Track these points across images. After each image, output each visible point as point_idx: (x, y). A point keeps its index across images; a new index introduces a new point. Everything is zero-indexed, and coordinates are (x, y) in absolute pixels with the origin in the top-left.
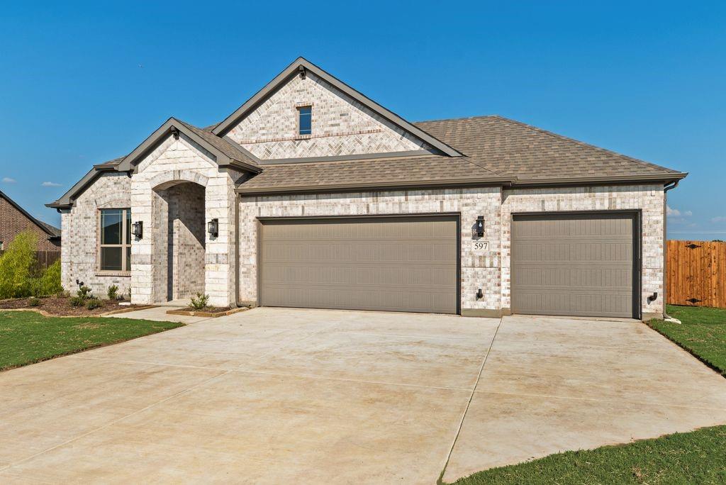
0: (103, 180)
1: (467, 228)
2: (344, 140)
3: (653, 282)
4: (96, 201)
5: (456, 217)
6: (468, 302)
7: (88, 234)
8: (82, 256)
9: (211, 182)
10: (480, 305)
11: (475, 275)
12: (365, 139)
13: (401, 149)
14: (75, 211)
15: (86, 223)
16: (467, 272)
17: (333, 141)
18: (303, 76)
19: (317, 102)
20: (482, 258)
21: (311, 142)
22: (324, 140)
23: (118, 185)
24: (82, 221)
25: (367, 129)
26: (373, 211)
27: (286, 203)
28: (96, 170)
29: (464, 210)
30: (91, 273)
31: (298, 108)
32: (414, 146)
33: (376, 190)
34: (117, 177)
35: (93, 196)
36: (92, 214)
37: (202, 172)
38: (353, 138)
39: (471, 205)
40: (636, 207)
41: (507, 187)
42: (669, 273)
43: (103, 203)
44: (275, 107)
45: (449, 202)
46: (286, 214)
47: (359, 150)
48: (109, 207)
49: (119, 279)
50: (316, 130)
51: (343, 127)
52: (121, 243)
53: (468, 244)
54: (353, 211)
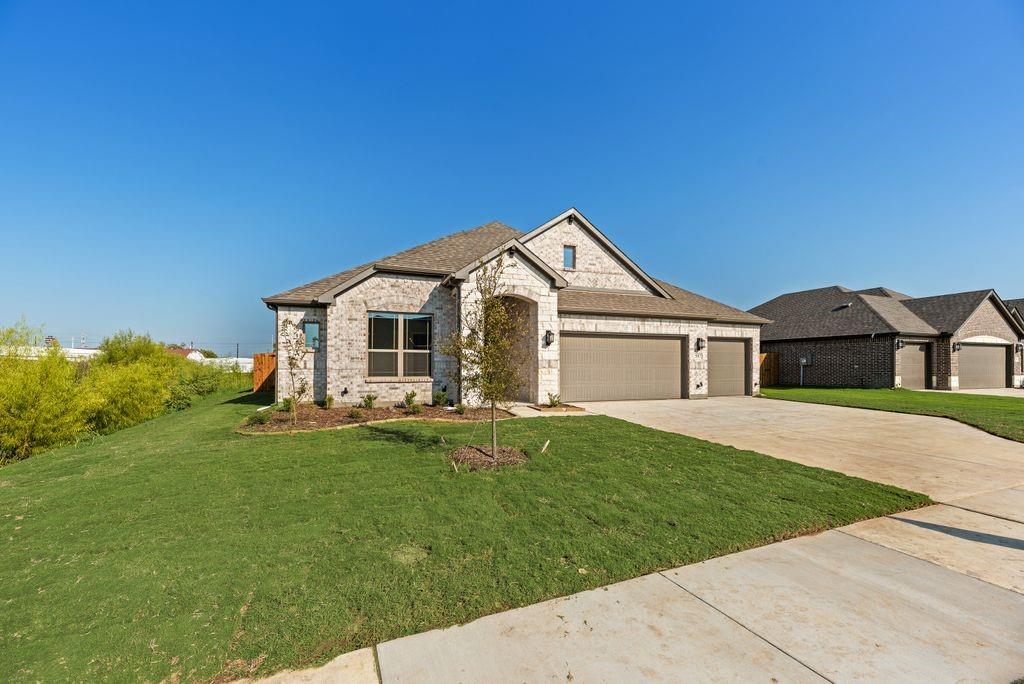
0: (376, 280)
1: (692, 345)
2: (598, 276)
3: (756, 377)
4: (365, 303)
5: (684, 339)
6: (692, 390)
7: (354, 337)
8: (346, 362)
9: (542, 299)
10: (698, 392)
11: (696, 374)
12: (612, 278)
13: (635, 289)
14: (334, 311)
15: (350, 325)
16: (692, 372)
17: (592, 276)
18: (570, 222)
19: (579, 244)
20: (699, 363)
21: (576, 274)
22: (585, 275)
23: (396, 289)
24: (345, 323)
25: (613, 271)
26: (642, 331)
27: (584, 321)
28: (375, 269)
29: (691, 333)
30: (359, 380)
31: (565, 246)
32: (642, 288)
33: (644, 317)
34: (395, 280)
35: (361, 296)
36: (360, 316)
37: (534, 289)
38: (604, 276)
39: (697, 331)
40: (748, 336)
41: (711, 321)
42: (762, 375)
43: (376, 305)
44: (547, 241)
45: (682, 328)
46: (583, 329)
47: (609, 286)
48: (384, 310)
49: (397, 385)
50: (579, 266)
51: (598, 266)
52: (397, 348)
53: (692, 354)
54: (630, 330)
